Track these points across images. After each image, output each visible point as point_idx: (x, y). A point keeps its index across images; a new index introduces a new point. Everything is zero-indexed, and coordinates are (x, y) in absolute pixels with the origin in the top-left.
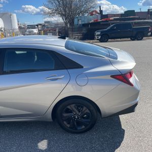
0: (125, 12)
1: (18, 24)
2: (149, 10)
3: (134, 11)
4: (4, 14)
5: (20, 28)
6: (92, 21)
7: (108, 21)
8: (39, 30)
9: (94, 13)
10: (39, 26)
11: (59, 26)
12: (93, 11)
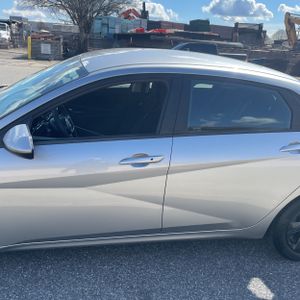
0: (191, 22)
2: (237, 24)
3: (207, 22)
6: (133, 31)
7: (164, 35)
8: (12, 34)
9: (131, 15)
11: (63, 30)
12: (129, 11)
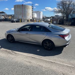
1: (43, 16)
4: (38, 12)
5: (43, 18)
8: (51, 20)
10: (51, 18)
11: (60, 18)
